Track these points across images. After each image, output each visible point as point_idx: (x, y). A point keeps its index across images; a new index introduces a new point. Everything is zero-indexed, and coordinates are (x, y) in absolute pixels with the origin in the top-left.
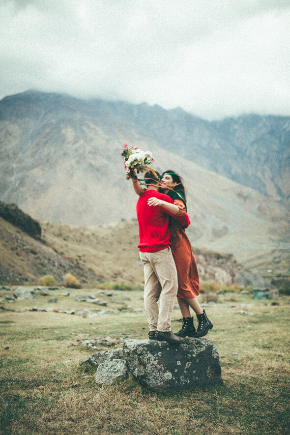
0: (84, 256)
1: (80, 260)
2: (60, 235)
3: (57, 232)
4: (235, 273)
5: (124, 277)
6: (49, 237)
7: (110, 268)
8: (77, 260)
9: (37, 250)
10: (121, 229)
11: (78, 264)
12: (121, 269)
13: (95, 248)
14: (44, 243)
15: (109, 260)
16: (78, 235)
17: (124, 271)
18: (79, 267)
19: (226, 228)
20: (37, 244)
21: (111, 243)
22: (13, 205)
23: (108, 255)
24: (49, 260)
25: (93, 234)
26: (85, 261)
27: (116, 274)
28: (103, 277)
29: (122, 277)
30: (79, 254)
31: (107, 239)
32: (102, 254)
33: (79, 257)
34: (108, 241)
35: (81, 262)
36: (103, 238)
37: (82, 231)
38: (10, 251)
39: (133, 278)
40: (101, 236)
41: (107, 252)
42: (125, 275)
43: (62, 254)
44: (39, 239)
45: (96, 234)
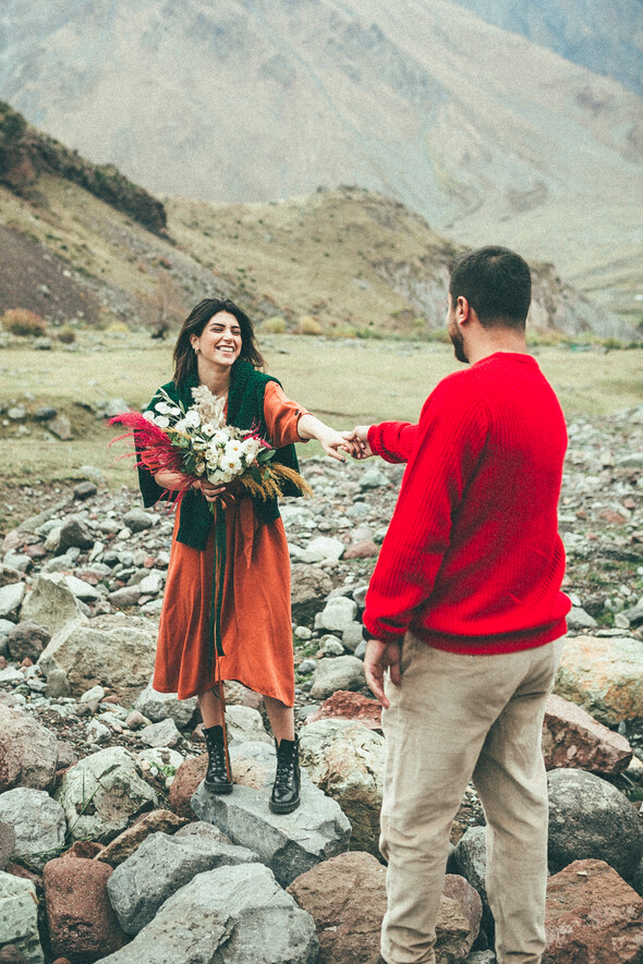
0: (250, 269)
1: (245, 277)
2: (195, 225)
3: (188, 219)
4: (555, 304)
5: (333, 313)
6: (174, 228)
7: (304, 295)
8: (239, 279)
9: (170, 260)
10: (317, 210)
11: (243, 285)
12: (324, 295)
13: (268, 252)
14: (173, 243)
15: (299, 277)
16: (231, 222)
17: (331, 300)
18: (246, 293)
19: (541, 186)
20: (164, 246)
21: (300, 242)
22: (108, 166)
23: (295, 266)
24: (195, 279)
25: (261, 222)
26: (253, 281)
27: (316, 306)
28: (293, 312)
29: (328, 312)
30: (242, 266)
31: (290, 232)
32: (283, 265)
33: (242, 271)
34: (292, 237)
35: (248, 283)
36: (281, 229)
37: (237, 215)
38: (128, 264)
39: (351, 315)
40: (279, 225)
41: (294, 260)
42: (336, 308)
43: (210, 266)
44: (165, 237)
45: (267, 221)
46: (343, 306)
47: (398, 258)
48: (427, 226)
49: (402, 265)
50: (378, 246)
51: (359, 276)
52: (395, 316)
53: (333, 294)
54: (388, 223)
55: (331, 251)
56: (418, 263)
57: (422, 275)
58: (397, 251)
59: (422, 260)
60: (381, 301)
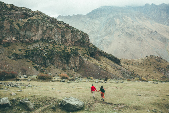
0: (135, 70)
3: (124, 62)
6: (122, 64)
7: (144, 74)
9: (121, 69)
10: (146, 60)
11: (133, 73)
12: (148, 74)
13: (138, 67)
14: (121, 66)
15: (143, 71)
16: (131, 62)
20: (120, 67)
21: (144, 65)
22: (111, 54)
23: (143, 69)
24: (125, 72)
25: (136, 62)
27: (147, 76)
29: (149, 77)
30: (133, 69)
32: (140, 69)
34: (142, 64)
35: (134, 72)
37: (132, 61)
38: (114, 70)
40: (140, 63)
43: (128, 69)
44: (120, 65)
45: (138, 62)
46: (152, 76)
47: (161, 67)
48: (167, 62)
49: (162, 68)
50: (158, 65)
51: (155, 71)
52: (162, 77)
53: (150, 74)
54: (159, 61)
55: (149, 66)
56: (166, 68)
57: (166, 70)
58: (161, 66)
59: (166, 67)
60: (159, 75)
